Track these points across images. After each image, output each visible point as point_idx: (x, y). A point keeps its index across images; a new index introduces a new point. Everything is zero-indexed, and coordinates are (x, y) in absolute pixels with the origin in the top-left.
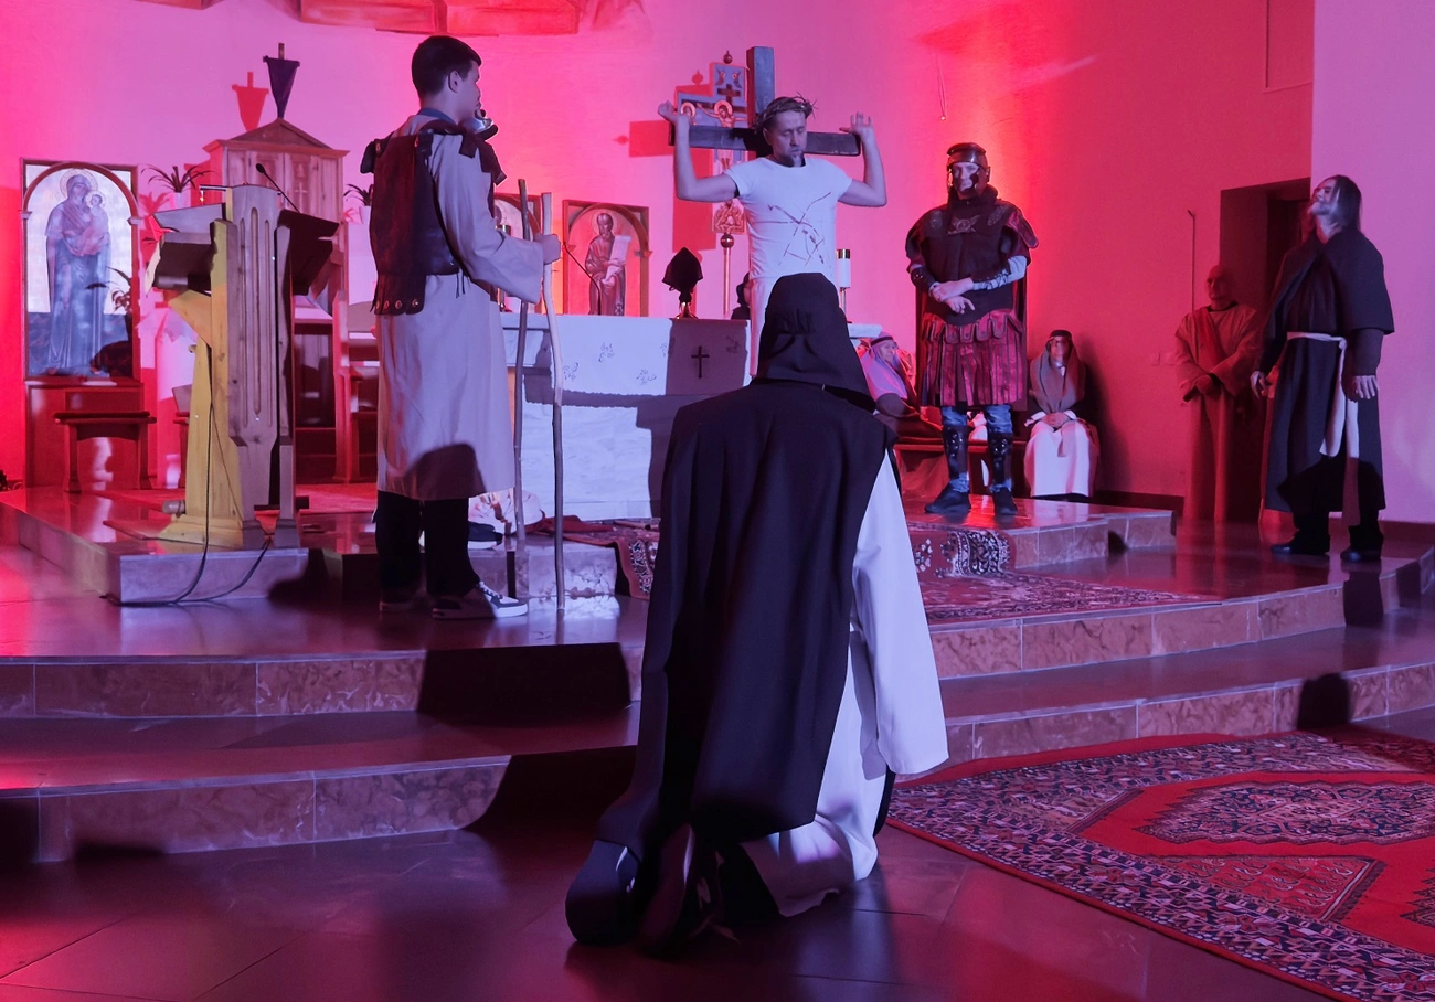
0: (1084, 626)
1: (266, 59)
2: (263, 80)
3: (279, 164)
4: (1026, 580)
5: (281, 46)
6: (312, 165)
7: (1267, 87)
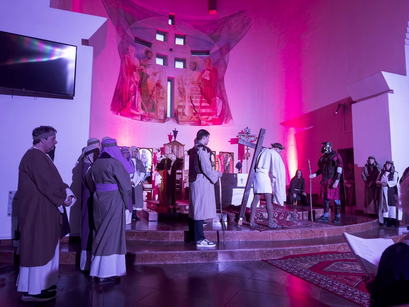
0: (312, 231)
1: (173, 131)
2: (172, 134)
3: (174, 147)
4: (301, 221)
5: (175, 129)
6: (179, 147)
7: (345, 131)
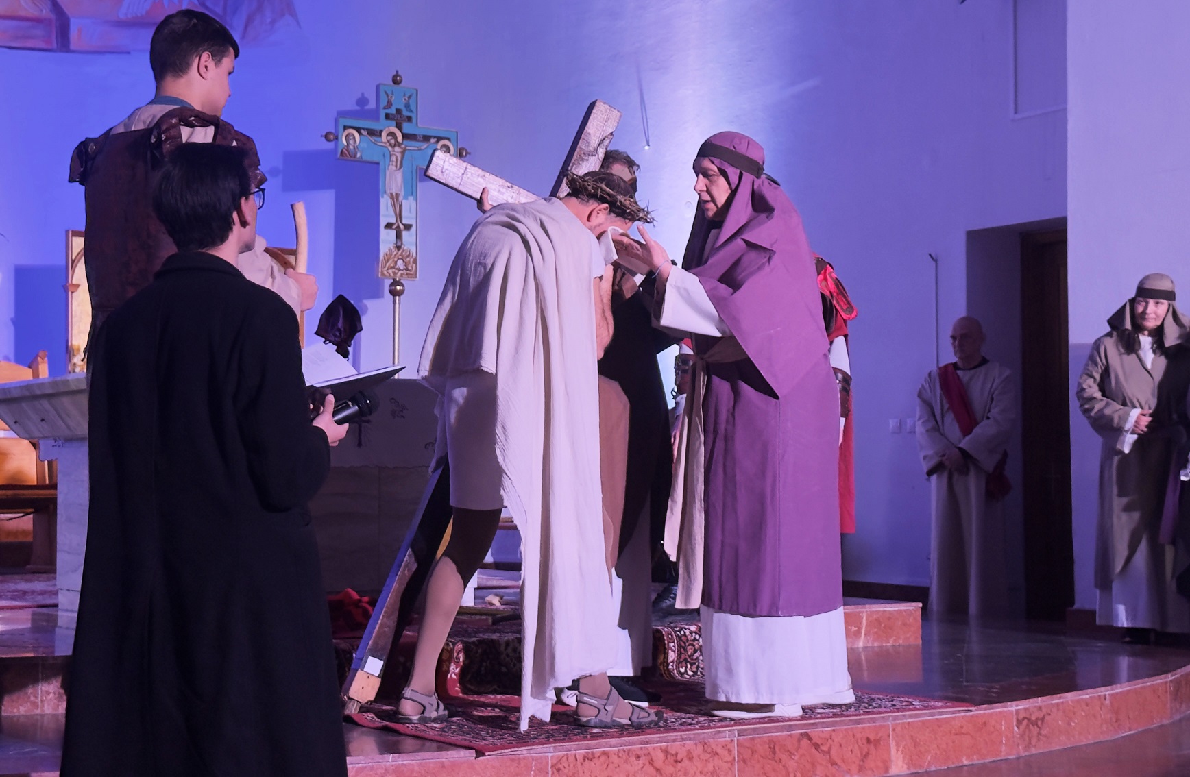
0: (810, 739)
7: (1016, 113)
